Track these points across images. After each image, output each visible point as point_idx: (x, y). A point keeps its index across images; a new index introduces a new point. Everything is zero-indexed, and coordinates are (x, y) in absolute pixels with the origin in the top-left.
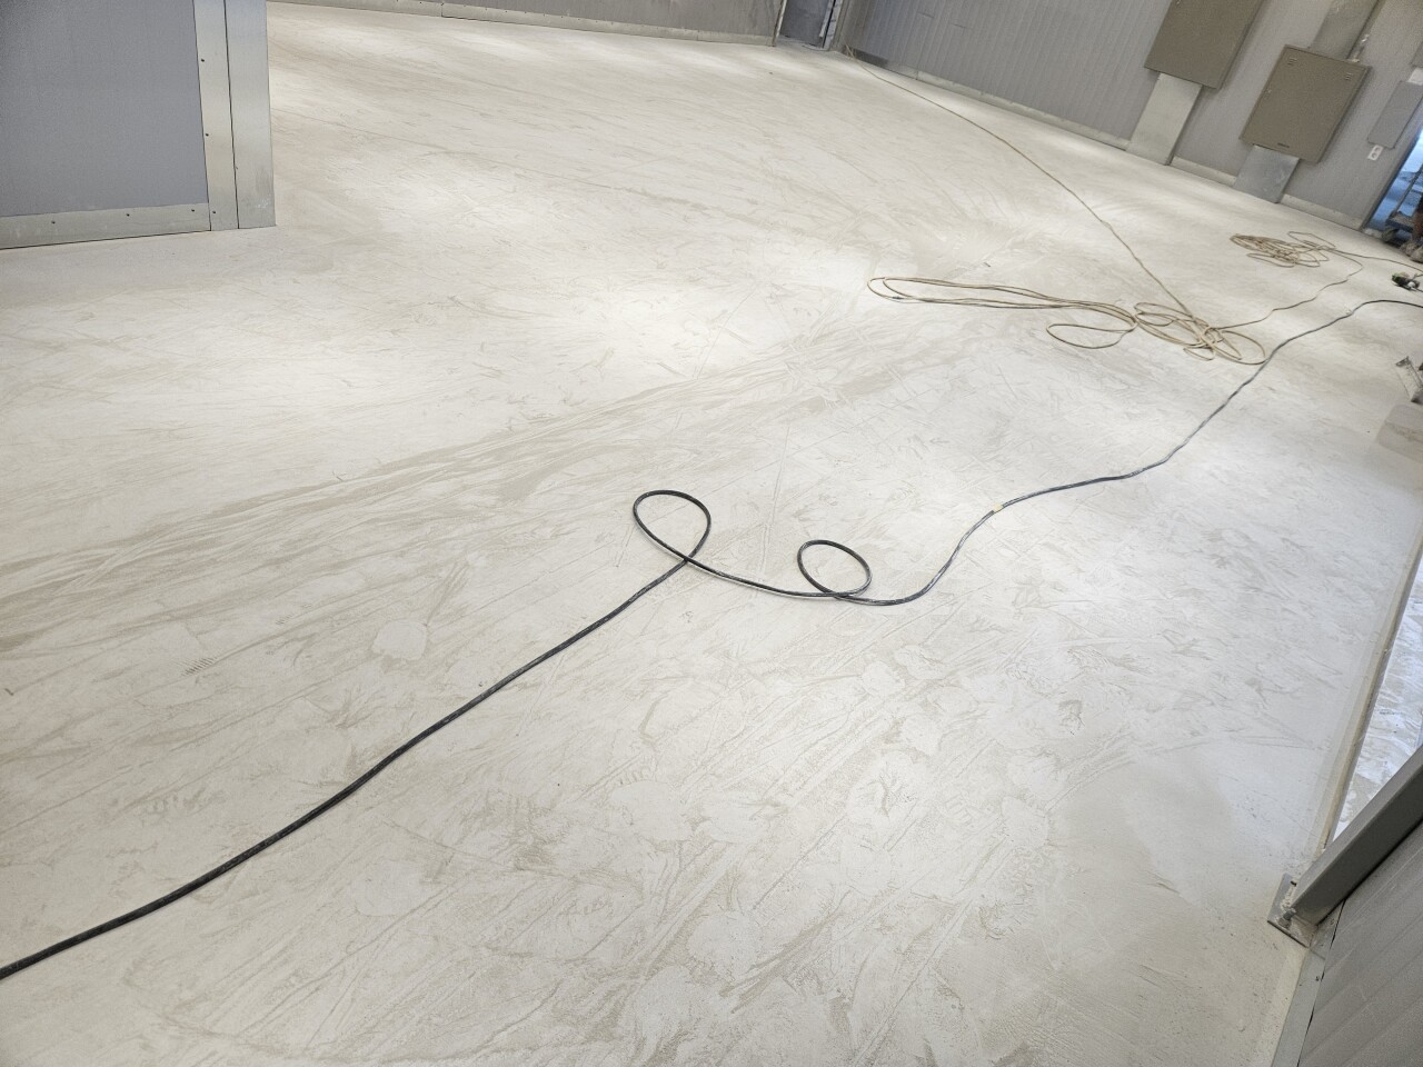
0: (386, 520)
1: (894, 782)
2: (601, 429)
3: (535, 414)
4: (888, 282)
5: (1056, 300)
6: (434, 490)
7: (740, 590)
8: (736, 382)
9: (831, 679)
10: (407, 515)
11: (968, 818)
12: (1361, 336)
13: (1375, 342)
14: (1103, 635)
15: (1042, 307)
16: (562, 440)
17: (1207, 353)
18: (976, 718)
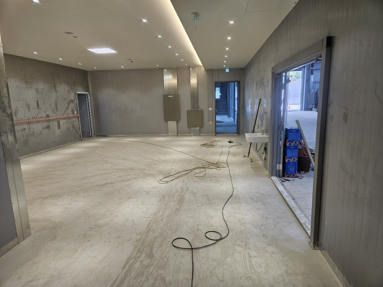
0: (137, 276)
1: (258, 263)
2: (150, 236)
3: (136, 240)
4: (161, 180)
5: (190, 170)
6: (137, 265)
7: (205, 249)
8: (160, 213)
9: (233, 253)
10: (139, 273)
11: (271, 261)
12: (234, 154)
13: (237, 154)
14: (256, 223)
15: (189, 172)
16: (146, 242)
17: (219, 168)
18: (256, 246)
